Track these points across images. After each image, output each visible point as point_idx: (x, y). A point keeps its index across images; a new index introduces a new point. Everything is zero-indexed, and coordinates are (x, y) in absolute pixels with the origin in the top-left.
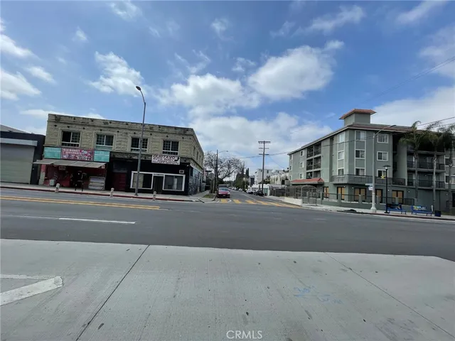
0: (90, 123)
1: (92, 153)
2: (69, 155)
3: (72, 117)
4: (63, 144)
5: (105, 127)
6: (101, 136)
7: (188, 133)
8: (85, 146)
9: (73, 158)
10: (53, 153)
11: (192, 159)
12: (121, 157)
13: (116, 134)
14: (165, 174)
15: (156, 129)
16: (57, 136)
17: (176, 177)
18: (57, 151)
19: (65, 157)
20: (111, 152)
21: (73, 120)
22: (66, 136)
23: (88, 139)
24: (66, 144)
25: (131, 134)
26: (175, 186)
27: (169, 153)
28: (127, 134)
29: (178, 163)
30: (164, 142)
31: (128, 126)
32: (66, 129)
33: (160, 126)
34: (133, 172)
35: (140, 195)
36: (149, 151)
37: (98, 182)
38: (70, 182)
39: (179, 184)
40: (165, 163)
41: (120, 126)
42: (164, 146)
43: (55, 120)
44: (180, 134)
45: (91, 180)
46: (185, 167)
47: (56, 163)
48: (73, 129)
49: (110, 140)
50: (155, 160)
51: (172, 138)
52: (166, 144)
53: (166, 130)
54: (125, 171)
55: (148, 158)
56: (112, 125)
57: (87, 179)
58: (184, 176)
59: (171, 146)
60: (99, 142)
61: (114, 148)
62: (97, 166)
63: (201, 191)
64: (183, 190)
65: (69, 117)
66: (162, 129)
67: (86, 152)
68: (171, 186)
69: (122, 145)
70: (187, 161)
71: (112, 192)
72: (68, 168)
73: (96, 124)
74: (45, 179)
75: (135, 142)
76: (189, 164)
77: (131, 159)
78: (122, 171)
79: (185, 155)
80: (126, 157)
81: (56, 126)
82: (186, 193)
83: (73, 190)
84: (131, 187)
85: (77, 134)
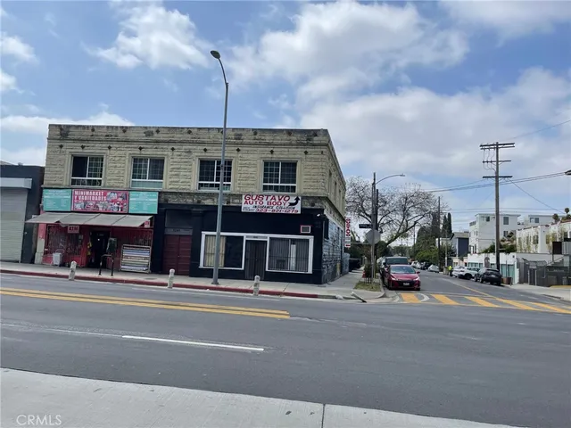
0: (121, 136)
1: (126, 198)
2: (85, 202)
3: (88, 127)
4: (74, 182)
5: (147, 142)
6: (141, 160)
7: (316, 140)
8: (112, 183)
9: (91, 209)
10: (58, 201)
11: (327, 199)
12: (182, 202)
13: (170, 153)
14: (268, 236)
15: (247, 138)
16: (62, 166)
17: (294, 241)
18: (64, 195)
19: (78, 207)
20: (160, 193)
21: (89, 132)
22: (79, 165)
23: (117, 168)
24: (78, 182)
25: (198, 153)
26: (292, 262)
27: (276, 189)
28: (189, 152)
29: (298, 209)
30: (266, 164)
31: (192, 136)
32: (79, 151)
33: (255, 131)
34: (204, 233)
35: (224, 283)
36: (235, 186)
37: (138, 257)
38: (88, 256)
39: (302, 258)
40: (269, 211)
41: (178, 137)
42: (265, 175)
43: (61, 134)
44: (299, 144)
45: (125, 254)
46: (313, 219)
47: (65, 220)
48: (92, 150)
49: (157, 167)
50: (248, 207)
51: (282, 155)
52: (270, 169)
53: (268, 138)
54: (190, 232)
55: (234, 203)
56: (161, 137)
57: (117, 251)
58: (311, 239)
59: (280, 174)
60: (137, 173)
61: (167, 183)
62: (135, 222)
63: (343, 273)
64: (310, 271)
65: (84, 127)
66: (260, 137)
67: (114, 196)
68: (283, 262)
69: (182, 178)
70: (317, 206)
71: (171, 278)
72: (83, 228)
73: (132, 136)
74: (46, 253)
75: (207, 169)
76: (321, 211)
77: (198, 205)
78: (183, 232)
79: (311, 191)
80: (189, 201)
81: (61, 146)
82: (316, 278)
83: (95, 274)
84: (201, 266)
85: (97, 159)
